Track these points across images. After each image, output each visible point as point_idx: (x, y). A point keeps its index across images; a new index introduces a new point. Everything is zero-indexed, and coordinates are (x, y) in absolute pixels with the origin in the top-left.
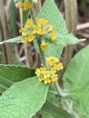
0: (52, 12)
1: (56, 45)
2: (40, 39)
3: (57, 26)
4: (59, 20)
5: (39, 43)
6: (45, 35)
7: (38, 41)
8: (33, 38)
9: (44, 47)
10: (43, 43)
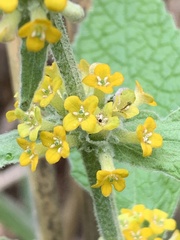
0: (139, 16)
1: (160, 168)
2: (91, 146)
3: (160, 72)
4: (168, 50)
5: (92, 164)
6: (116, 131)
7: (84, 154)
8: (66, 146)
9: (111, 181)
10: (108, 165)
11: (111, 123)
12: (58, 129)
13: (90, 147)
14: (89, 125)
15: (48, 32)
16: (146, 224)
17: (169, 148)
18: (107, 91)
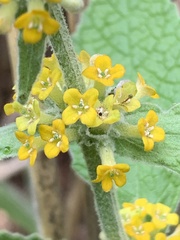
0: (142, 6)
1: (162, 163)
2: (92, 140)
3: (163, 62)
4: (171, 39)
5: (93, 158)
6: (117, 125)
7: (85, 148)
8: (65, 140)
9: (111, 176)
10: (109, 159)
11: (112, 117)
12: (57, 122)
13: (90, 140)
14: (89, 119)
15: (45, 23)
16: (148, 219)
17: (171, 142)
18: (108, 83)
